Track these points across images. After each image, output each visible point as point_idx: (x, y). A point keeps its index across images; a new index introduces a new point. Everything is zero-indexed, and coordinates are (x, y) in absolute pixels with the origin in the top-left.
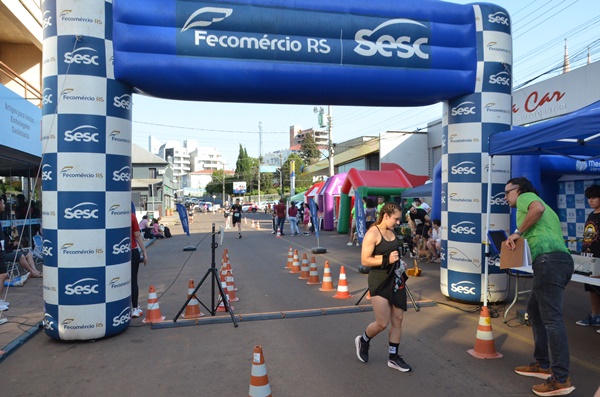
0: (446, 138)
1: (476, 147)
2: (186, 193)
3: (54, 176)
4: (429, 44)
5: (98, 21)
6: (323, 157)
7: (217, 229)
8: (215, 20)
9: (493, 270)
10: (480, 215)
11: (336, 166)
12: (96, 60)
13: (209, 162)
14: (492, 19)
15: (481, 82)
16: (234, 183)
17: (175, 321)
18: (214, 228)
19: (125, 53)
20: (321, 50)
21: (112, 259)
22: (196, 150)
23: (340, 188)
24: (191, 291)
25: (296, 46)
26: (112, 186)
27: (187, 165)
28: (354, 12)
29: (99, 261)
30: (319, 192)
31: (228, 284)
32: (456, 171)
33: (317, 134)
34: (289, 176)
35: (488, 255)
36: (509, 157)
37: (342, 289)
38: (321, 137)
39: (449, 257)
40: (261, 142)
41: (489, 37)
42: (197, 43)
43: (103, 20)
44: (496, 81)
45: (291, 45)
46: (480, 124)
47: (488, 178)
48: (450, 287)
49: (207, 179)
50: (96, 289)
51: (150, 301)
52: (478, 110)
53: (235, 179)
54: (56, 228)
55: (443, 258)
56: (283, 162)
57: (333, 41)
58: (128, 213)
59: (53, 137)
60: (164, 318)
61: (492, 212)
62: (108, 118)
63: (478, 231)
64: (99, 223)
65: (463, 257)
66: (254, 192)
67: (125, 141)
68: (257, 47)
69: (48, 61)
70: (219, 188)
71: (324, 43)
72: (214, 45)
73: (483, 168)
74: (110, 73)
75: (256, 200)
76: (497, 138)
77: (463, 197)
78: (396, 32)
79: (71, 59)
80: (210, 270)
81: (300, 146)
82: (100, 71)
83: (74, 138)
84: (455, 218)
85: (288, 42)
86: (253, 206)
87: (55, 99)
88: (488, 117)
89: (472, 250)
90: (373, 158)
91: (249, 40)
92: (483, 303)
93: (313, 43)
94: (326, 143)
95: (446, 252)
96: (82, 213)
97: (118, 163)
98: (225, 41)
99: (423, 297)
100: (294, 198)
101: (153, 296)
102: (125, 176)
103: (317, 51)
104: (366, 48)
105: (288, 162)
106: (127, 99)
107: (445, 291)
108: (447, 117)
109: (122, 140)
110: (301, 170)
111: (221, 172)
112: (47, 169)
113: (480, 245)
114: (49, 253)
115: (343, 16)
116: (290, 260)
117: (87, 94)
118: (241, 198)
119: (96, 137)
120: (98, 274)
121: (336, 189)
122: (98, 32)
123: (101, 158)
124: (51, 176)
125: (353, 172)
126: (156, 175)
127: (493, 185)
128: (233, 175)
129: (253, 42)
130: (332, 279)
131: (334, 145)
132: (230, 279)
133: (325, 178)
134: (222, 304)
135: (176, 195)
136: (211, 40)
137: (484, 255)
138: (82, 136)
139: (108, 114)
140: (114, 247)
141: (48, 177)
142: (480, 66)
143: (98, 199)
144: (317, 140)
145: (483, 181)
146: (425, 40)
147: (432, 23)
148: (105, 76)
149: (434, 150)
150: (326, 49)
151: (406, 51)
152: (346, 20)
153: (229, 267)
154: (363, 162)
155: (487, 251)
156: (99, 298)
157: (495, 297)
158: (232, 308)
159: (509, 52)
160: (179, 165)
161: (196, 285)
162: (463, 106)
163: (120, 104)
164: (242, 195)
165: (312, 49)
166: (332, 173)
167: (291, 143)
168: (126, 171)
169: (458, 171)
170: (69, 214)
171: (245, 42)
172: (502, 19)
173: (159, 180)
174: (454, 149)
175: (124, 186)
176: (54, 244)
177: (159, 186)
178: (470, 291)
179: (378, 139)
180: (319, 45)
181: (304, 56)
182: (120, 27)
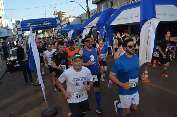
8: (30, 24)
14: (58, 19)
16: (38, 31)
28: (43, 21)
41: (58, 21)
44: (59, 25)
45: (37, 25)
47: (59, 35)
59: (18, 36)
66: (44, 33)
78: (47, 22)
79: (18, 30)
82: (21, 30)
88: (58, 29)
104: (45, 24)
117: (20, 33)
118: (41, 35)
122: (20, 27)
136: (30, 26)
142: (57, 24)
146: (51, 22)
151: (49, 24)
163: (23, 33)
180: (40, 25)
181: (39, 26)
182: (22, 26)
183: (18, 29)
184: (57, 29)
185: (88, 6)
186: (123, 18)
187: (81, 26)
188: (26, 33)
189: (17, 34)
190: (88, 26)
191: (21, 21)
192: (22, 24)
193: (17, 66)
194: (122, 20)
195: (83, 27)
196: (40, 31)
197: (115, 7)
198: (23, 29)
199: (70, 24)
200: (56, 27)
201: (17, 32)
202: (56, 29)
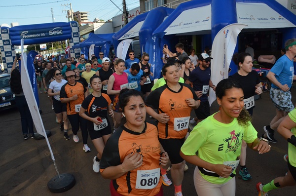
3: (6, 60)
5: (8, 37)
8: (26, 33)
14: (73, 25)
15: (73, 36)
16: (40, 45)
44: (76, 35)
45: (38, 35)
57: (45, 33)
59: (4, 55)
62: (12, 51)
66: (50, 48)
70: (33, 48)
78: (56, 30)
79: (5, 43)
82: (9, 44)
88: (74, 42)
98: (28, 36)
104: (51, 33)
106: (14, 47)
117: (8, 48)
118: (45, 52)
119: (11, 54)
122: (9, 39)
129: (32, 36)
136: (25, 37)
138: (9, 54)
142: (72, 33)
146: (61, 30)
147: (62, 27)
148: (10, 45)
151: (58, 33)
152: (47, 30)
180: (43, 34)
181: (41, 37)
182: (11, 37)
183: (4, 41)
184: (73, 42)
185: (124, 3)
186: (183, 24)
187: (113, 37)
188: (18, 48)
189: (2, 51)
190: (125, 36)
191: (10, 27)
192: (12, 33)
193: (4, 105)
194: (182, 26)
195: (117, 38)
196: (43, 46)
197: (170, 5)
198: (13, 41)
199: (95, 33)
200: (70, 38)
201: (3, 47)
202: (70, 42)
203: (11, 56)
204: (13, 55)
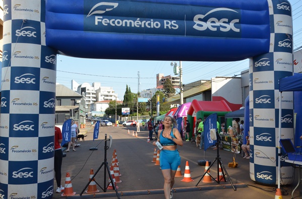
0: (252, 80)
1: (271, 86)
2: (93, 115)
3: (8, 104)
4: (240, 23)
5: (36, 11)
6: (177, 93)
7: (108, 137)
8: (107, 10)
9: (283, 164)
10: (274, 129)
11: (185, 99)
12: (35, 34)
13: (107, 96)
14: (279, 7)
15: (273, 46)
16: (122, 109)
17: (81, 195)
18: (106, 137)
19: (52, 30)
20: (172, 27)
21: (42, 156)
22: (100, 89)
23: (187, 111)
24: (91, 176)
25: (157, 25)
26: (43, 110)
27: (94, 98)
28: (193, 4)
29: (34, 157)
30: (174, 114)
31: (115, 172)
32: (258, 101)
33: (173, 78)
34: (156, 104)
35: (280, 155)
36: (292, 92)
37: (187, 176)
38: (175, 80)
39: (255, 156)
40: (139, 84)
41: (277, 18)
42: (96, 24)
43: (40, 10)
44: (283, 45)
45: (154, 24)
46: (273, 71)
47: (279, 105)
48: (256, 175)
49: (106, 106)
50: (31, 175)
51: (66, 182)
52: (272, 63)
53: (123, 106)
54: (8, 136)
55: (251, 156)
56: (153, 95)
57: (181, 22)
58: (53, 127)
59: (8, 80)
60: (75, 193)
61: (282, 127)
62: (41, 69)
63: (273, 139)
64: (34, 133)
65: (264, 155)
66: (134, 114)
67: (52, 83)
68: (133, 26)
69: (6, 35)
70: (114, 112)
71: (174, 23)
72: (107, 25)
73: (275, 99)
74: (44, 43)
75: (136, 119)
76: (284, 80)
77: (263, 118)
78: (219, 16)
79: (19, 33)
80: (103, 163)
81: (162, 86)
82: (37, 41)
83: (21, 81)
84: (258, 131)
85: (152, 23)
86: (134, 123)
87: (9, 57)
88: (278, 67)
89: (270, 151)
90: (207, 93)
91: (128, 22)
92: (277, 185)
93: (167, 23)
94: (178, 84)
95: (253, 152)
96: (24, 127)
97: (47, 96)
98: (113, 22)
99: (239, 181)
100: (158, 118)
101: (68, 179)
102: (52, 104)
103: (170, 28)
104: (200, 25)
105: (155, 96)
106: (54, 58)
107: (253, 177)
108: (252, 67)
109: (49, 83)
110: (163, 101)
111: (115, 101)
112: (4, 100)
113: (275, 148)
114: (3, 152)
115: (186, 7)
116: (155, 157)
117: (29, 55)
118: (127, 118)
119: (34, 81)
120: (33, 165)
121: (184, 112)
122: (37, 17)
123: (37, 93)
124: (6, 104)
125: (194, 102)
126: (75, 103)
127: (282, 110)
128: (121, 103)
129: (131, 23)
130: (181, 169)
131: (183, 85)
132: (116, 169)
133: (178, 105)
134: (111, 185)
135: (87, 115)
136: (105, 22)
137: (277, 155)
138: (25, 80)
139: (41, 67)
140: (44, 149)
141: (4, 105)
142: (272, 36)
143: (34, 119)
144: (173, 82)
145: (276, 108)
146: (237, 21)
147: (241, 10)
148: (40, 44)
149: (245, 88)
150: (175, 27)
151: (225, 27)
152: (188, 9)
153: (116, 161)
154: (201, 96)
155: (279, 152)
156: (33, 180)
157: (286, 182)
158: (117, 187)
159: (291, 27)
160: (89, 97)
161: (94, 172)
162: (262, 61)
163: (49, 61)
164: (127, 116)
165: (167, 27)
166: (182, 103)
167: (157, 84)
168: (51, 102)
169: (259, 101)
170: (17, 128)
171: (126, 23)
172: (285, 7)
173: (76, 107)
174: (257, 87)
175: (51, 111)
176: (6, 146)
177: (77, 110)
178: (269, 178)
179: (210, 82)
181: (162, 31)
182: (50, 14)
184: (271, 68)
203: (36, 87)
204: (43, 87)
